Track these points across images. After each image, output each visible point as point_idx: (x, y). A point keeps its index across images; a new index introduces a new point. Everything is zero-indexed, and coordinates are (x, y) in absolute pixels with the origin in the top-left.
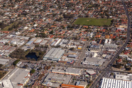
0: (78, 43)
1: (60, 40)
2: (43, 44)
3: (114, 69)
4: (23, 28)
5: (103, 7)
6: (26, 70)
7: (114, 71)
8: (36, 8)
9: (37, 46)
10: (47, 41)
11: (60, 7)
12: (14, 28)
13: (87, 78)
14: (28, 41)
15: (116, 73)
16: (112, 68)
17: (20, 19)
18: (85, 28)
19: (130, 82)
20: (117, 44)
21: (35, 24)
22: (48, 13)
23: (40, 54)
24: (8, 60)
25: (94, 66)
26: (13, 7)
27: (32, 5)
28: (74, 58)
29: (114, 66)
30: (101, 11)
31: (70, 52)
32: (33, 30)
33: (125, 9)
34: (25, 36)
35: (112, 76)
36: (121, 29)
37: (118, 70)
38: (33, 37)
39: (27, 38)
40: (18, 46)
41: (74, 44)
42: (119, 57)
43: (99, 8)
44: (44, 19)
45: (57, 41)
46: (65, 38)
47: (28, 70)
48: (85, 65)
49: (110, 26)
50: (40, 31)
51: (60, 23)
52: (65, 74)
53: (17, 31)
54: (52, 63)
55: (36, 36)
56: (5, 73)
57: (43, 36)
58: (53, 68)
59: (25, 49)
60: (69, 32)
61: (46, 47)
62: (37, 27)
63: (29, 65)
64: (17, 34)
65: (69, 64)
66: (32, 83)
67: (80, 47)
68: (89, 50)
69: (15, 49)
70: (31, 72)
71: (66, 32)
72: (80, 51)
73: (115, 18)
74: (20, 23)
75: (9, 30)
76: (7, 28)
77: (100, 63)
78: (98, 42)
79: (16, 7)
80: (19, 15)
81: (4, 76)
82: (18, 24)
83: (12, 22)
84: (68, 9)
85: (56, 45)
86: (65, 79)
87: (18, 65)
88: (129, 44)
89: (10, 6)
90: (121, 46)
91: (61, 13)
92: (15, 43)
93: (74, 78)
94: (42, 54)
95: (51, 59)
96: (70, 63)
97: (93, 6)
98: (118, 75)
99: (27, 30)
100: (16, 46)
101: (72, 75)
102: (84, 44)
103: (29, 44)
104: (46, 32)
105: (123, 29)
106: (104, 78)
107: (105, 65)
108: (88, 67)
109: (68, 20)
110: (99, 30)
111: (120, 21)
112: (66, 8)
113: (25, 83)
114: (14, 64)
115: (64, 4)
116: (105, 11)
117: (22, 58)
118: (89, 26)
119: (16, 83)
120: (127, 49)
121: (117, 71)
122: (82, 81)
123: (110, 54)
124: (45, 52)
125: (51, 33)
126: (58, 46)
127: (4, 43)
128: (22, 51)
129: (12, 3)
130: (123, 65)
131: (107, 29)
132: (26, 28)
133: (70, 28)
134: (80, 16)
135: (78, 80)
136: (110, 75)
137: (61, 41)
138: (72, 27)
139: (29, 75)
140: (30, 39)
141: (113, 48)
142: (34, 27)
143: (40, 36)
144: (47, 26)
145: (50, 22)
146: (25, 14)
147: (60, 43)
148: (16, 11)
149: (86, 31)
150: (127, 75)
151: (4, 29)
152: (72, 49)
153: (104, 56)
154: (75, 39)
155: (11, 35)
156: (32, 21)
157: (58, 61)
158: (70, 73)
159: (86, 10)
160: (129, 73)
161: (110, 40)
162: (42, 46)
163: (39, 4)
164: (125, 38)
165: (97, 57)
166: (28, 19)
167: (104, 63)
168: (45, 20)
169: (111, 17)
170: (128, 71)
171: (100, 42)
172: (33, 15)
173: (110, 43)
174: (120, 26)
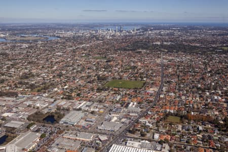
0: (101, 106)
1: (85, 102)
2: (66, 107)
3: (129, 135)
4: (52, 89)
5: (140, 69)
6: (37, 134)
7: (128, 137)
8: (74, 69)
9: (59, 108)
10: (70, 103)
11: (97, 69)
12: (44, 89)
13: (97, 144)
14: (53, 103)
15: (129, 139)
16: (128, 133)
17: (53, 80)
18: (115, 90)
19: (140, 149)
20: (140, 108)
21: (65, 85)
22: (83, 75)
23: (58, 117)
25: (109, 131)
26: (52, 68)
27: (71, 66)
28: (92, 122)
29: (130, 132)
30: (137, 73)
31: (90, 116)
32: (62, 92)
33: (162, 71)
34: (52, 98)
35: (124, 143)
36: (150, 92)
37: (132, 135)
38: (59, 99)
39: (52, 100)
40: (40, 108)
41: (97, 107)
42: (137, 122)
43: (136, 71)
44: (78, 80)
45: (80, 103)
46: (90, 101)
47: (38, 134)
48: (100, 130)
49: (140, 89)
50: (69, 93)
51: (91, 85)
52: (76, 139)
53: (45, 93)
54: (67, 126)
55: (62, 98)
56: (16, 137)
57: (69, 98)
58: (66, 133)
59: (46, 111)
60: (97, 94)
61: (68, 110)
62: (66, 89)
63: (43, 129)
64: (44, 95)
65: (84, 129)
66: (38, 148)
67: (102, 111)
68: (110, 114)
69: (35, 111)
70: (42, 137)
71: (93, 95)
72: (100, 115)
73: (148, 81)
74: (52, 84)
75: (38, 91)
76: (36, 89)
77: (116, 129)
78: (122, 106)
79: (55, 68)
80: (54, 77)
82: (49, 86)
83: (44, 83)
84: (104, 71)
85: (78, 108)
86: (73, 145)
87: (32, 128)
88: (153, 107)
89: (49, 67)
90: (144, 110)
91: (96, 75)
92: (38, 105)
93: (83, 144)
94: (60, 117)
95: (66, 123)
96: (85, 127)
97: (131, 68)
98: (131, 142)
99: (56, 91)
100: (38, 108)
101: (83, 141)
102: (107, 107)
103: (51, 106)
104: (73, 94)
105: (153, 92)
106: (113, 145)
107: (121, 130)
108: (103, 132)
109: (101, 82)
110: (128, 92)
111: (152, 83)
112: (104, 69)
113: (31, 148)
114: (28, 127)
115: (102, 66)
116: (141, 74)
117: (38, 121)
118: (119, 88)
119: (21, 148)
120: (149, 113)
121: (130, 137)
122: (90, 147)
123: (130, 118)
124: (64, 115)
125: (78, 95)
126: (80, 109)
127: (28, 104)
128: (42, 114)
129: (52, 65)
130: (139, 130)
131: (136, 92)
132: (56, 89)
133: (99, 90)
134: (113, 78)
135: (86, 146)
136: (123, 141)
137: (85, 104)
138: (102, 89)
139: (38, 140)
140: (55, 101)
141: (135, 112)
142: (63, 89)
143: (66, 98)
144: (77, 88)
145: (82, 84)
146: (60, 75)
147: (82, 106)
148: (53, 72)
149: (114, 93)
150: (140, 142)
151: (34, 90)
152: (93, 113)
153: (123, 120)
154: (100, 101)
155: (38, 97)
156: (64, 82)
157: (73, 125)
158: (81, 139)
159: (122, 71)
160: (142, 140)
161: (135, 103)
162: (64, 109)
163: (78, 65)
164: (151, 102)
165: (116, 121)
166: (61, 81)
167: (120, 128)
168: (77, 82)
169: (145, 79)
170: (143, 138)
171: (124, 106)
172: (67, 77)
173: (134, 106)
174: (151, 89)
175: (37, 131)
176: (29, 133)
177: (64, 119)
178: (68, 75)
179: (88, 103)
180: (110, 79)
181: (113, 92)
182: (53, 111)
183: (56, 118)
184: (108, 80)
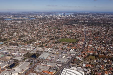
0: (58, 51)
1: (50, 48)
2: (41, 50)
4: (34, 42)
5: (75, 33)
7: (71, 65)
8: (43, 33)
9: (38, 51)
10: (43, 49)
11: (54, 33)
12: (30, 42)
13: (57, 68)
14: (35, 49)
16: (71, 63)
17: (34, 38)
18: (63, 43)
20: (76, 52)
21: (40, 40)
22: (48, 36)
23: (38, 55)
24: (22, 58)
25: (62, 62)
26: (33, 32)
27: (42, 32)
28: (53, 58)
30: (73, 35)
31: (52, 55)
32: (38, 43)
34: (34, 46)
35: (69, 68)
37: (73, 64)
38: (37, 47)
39: (34, 47)
40: (29, 51)
41: (55, 51)
42: (75, 58)
43: (73, 34)
44: (45, 38)
46: (52, 48)
47: (29, 63)
48: (58, 61)
49: (75, 43)
50: (42, 44)
51: (52, 40)
52: (47, 66)
53: (31, 44)
54: (42, 60)
55: (39, 47)
56: (19, 64)
57: (42, 46)
58: (42, 63)
59: (32, 52)
60: (55, 45)
61: (42, 52)
62: (40, 42)
63: (31, 61)
66: (29, 69)
67: (58, 53)
68: (62, 54)
69: (27, 52)
70: (31, 64)
71: (53, 45)
73: (79, 39)
74: (34, 40)
75: (28, 43)
76: (27, 42)
77: (65, 61)
78: (67, 50)
79: (35, 32)
80: (34, 37)
81: (17, 65)
82: (32, 41)
83: (30, 40)
84: (58, 34)
85: (46, 51)
86: (45, 68)
87: (26, 60)
88: (82, 51)
89: (32, 32)
90: (78, 52)
91: (54, 36)
92: (28, 50)
93: (50, 68)
94: (39, 55)
95: (42, 58)
96: (50, 60)
97: (70, 33)
99: (36, 43)
100: (28, 51)
101: (50, 66)
102: (60, 51)
103: (34, 50)
104: (44, 45)
106: (64, 69)
107: (68, 62)
109: (56, 39)
110: (70, 44)
111: (81, 40)
112: (57, 33)
113: (26, 69)
114: (24, 60)
115: (57, 32)
116: (75, 35)
117: (29, 57)
118: (65, 42)
119: (22, 69)
120: (80, 54)
122: (54, 69)
123: (71, 56)
124: (40, 54)
125: (46, 45)
126: (47, 52)
127: (23, 49)
128: (30, 54)
129: (33, 31)
131: (73, 44)
132: (36, 42)
133: (56, 43)
134: (62, 38)
135: (52, 69)
137: (50, 49)
138: (57, 43)
139: (29, 66)
140: (35, 48)
141: (73, 54)
142: (39, 42)
143: (40, 47)
144: (45, 42)
145: (48, 40)
146: (37, 36)
147: (49, 50)
148: (34, 34)
151: (25, 43)
152: (53, 53)
153: (68, 57)
154: (57, 48)
155: (27, 46)
157: (45, 59)
159: (66, 34)
161: (73, 49)
162: (40, 52)
163: (45, 31)
165: (65, 57)
169: (77, 38)
172: (41, 37)
173: (73, 51)
174: (80, 43)
175: (28, 61)
176: (25, 62)
177: (40, 56)
178: (41, 36)
179: (51, 49)
180: (61, 38)
181: (63, 44)
182: (35, 52)
183: (36, 55)
184: (60, 38)
